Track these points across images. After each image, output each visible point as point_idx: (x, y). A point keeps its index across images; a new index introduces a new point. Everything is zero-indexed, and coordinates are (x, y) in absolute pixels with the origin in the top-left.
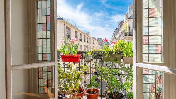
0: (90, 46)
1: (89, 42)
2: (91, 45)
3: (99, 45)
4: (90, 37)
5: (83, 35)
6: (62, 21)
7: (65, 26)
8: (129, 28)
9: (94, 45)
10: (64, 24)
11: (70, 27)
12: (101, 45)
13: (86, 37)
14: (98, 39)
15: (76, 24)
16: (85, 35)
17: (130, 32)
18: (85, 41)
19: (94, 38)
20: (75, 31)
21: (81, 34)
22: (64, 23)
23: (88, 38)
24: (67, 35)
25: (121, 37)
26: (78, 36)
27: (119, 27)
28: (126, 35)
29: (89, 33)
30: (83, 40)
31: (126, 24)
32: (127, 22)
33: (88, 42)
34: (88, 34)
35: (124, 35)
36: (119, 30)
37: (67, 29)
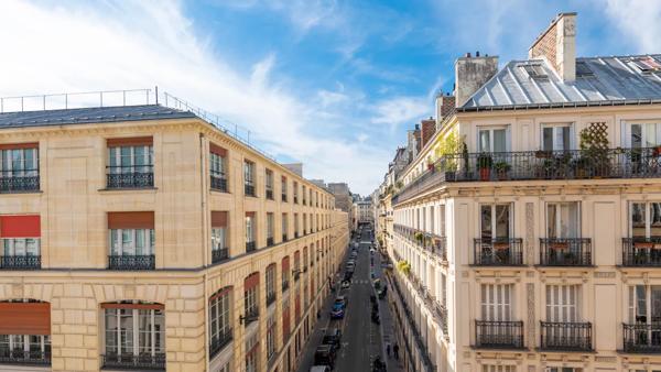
0: (304, 215)
1: (300, 201)
2: (308, 210)
3: (337, 206)
4: (305, 181)
5: (277, 176)
6: (192, 124)
7: (206, 141)
8: (465, 151)
9: (319, 211)
10: (201, 135)
11: (225, 146)
12: (344, 209)
13: (290, 182)
14: (333, 185)
15: (249, 132)
16: (285, 175)
17: (467, 166)
18: (284, 198)
19: (319, 184)
20: (247, 162)
21: (269, 172)
22: (198, 131)
23: (295, 184)
24: (212, 178)
25: (428, 184)
26: (258, 178)
27: (414, 142)
28: (450, 177)
29: (301, 165)
30: (278, 194)
31: (450, 131)
32: (452, 126)
33: (296, 200)
34: (296, 169)
35: (441, 176)
36: (411, 154)
37: (212, 152)
